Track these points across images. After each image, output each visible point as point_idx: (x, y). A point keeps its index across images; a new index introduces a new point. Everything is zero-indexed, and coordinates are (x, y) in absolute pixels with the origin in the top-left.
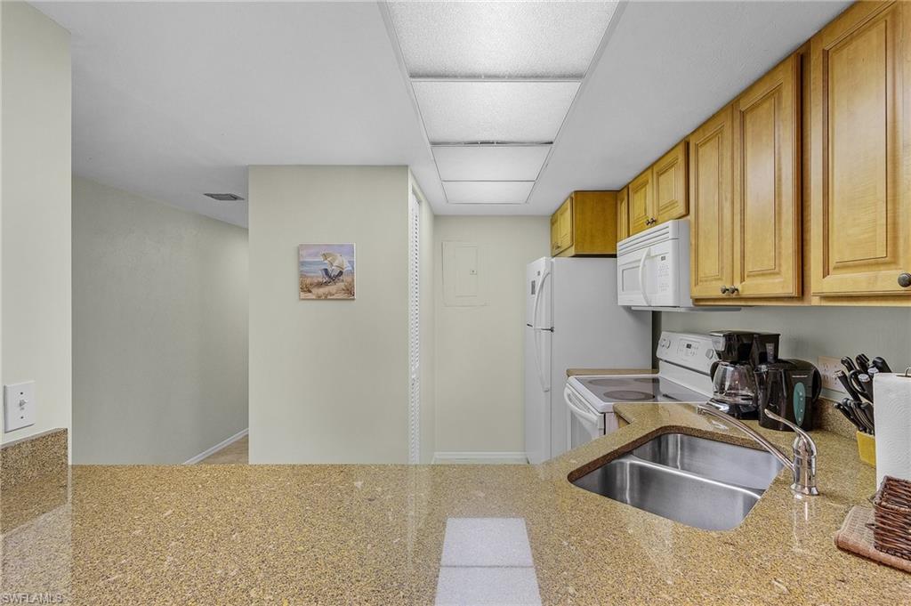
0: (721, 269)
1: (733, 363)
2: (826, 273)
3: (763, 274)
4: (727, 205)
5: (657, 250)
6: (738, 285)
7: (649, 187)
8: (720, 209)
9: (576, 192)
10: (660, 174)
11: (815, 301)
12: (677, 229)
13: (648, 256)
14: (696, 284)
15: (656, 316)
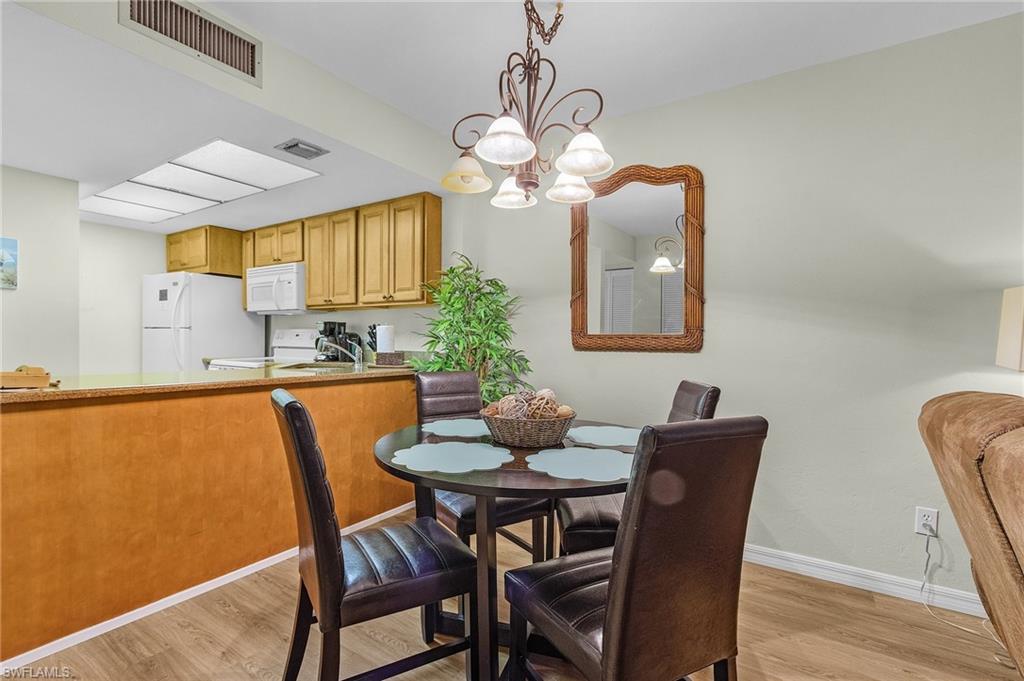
0: (323, 290)
1: (327, 336)
2: (364, 294)
3: (343, 294)
4: (326, 262)
5: (286, 277)
6: (331, 298)
7: (274, 238)
8: (323, 262)
9: (211, 226)
10: (284, 233)
11: (361, 305)
12: (298, 269)
13: (279, 281)
14: (309, 297)
15: (267, 318)
